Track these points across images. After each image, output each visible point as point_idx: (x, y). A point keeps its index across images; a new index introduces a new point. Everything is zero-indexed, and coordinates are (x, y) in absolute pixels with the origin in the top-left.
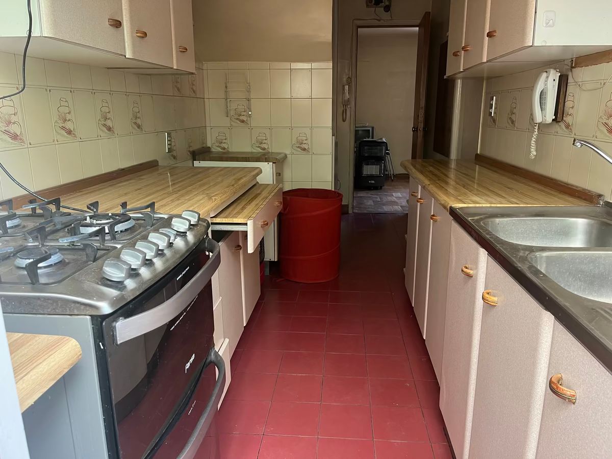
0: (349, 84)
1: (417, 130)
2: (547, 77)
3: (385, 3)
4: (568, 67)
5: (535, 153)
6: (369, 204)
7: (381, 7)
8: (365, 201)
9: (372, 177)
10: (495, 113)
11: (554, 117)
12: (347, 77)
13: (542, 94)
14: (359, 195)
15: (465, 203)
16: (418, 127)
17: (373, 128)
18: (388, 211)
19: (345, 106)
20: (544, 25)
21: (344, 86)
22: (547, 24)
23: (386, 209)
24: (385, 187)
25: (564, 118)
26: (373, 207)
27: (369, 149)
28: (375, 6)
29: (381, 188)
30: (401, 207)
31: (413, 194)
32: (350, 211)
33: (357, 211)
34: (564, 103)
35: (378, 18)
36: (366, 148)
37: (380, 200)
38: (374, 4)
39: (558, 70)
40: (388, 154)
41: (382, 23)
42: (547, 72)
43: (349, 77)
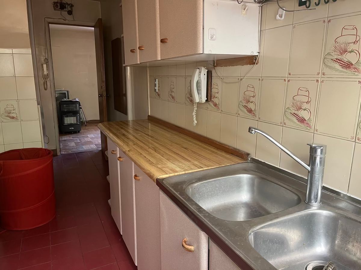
0: (47, 63)
1: (102, 96)
2: (200, 72)
3: (68, 9)
4: (212, 66)
5: (196, 122)
6: (72, 145)
7: (65, 11)
8: (69, 143)
9: (71, 125)
10: (158, 90)
11: (206, 99)
12: (45, 58)
13: (197, 82)
14: (63, 139)
15: (167, 174)
16: (102, 94)
17: (68, 92)
18: (87, 150)
19: (45, 79)
20: (210, 39)
21: (42, 65)
22: (212, 38)
23: (86, 148)
24: (82, 131)
25: (212, 99)
26: (75, 148)
27: (66, 106)
28: (60, 10)
29: (79, 132)
30: (95, 145)
31: (113, 152)
32: (59, 154)
33: (63, 153)
34: (211, 89)
35: (64, 19)
36: (65, 105)
37: (79, 141)
38: (60, 9)
39: (206, 68)
40: (81, 108)
41: (67, 22)
42: (199, 69)
43: (46, 59)
